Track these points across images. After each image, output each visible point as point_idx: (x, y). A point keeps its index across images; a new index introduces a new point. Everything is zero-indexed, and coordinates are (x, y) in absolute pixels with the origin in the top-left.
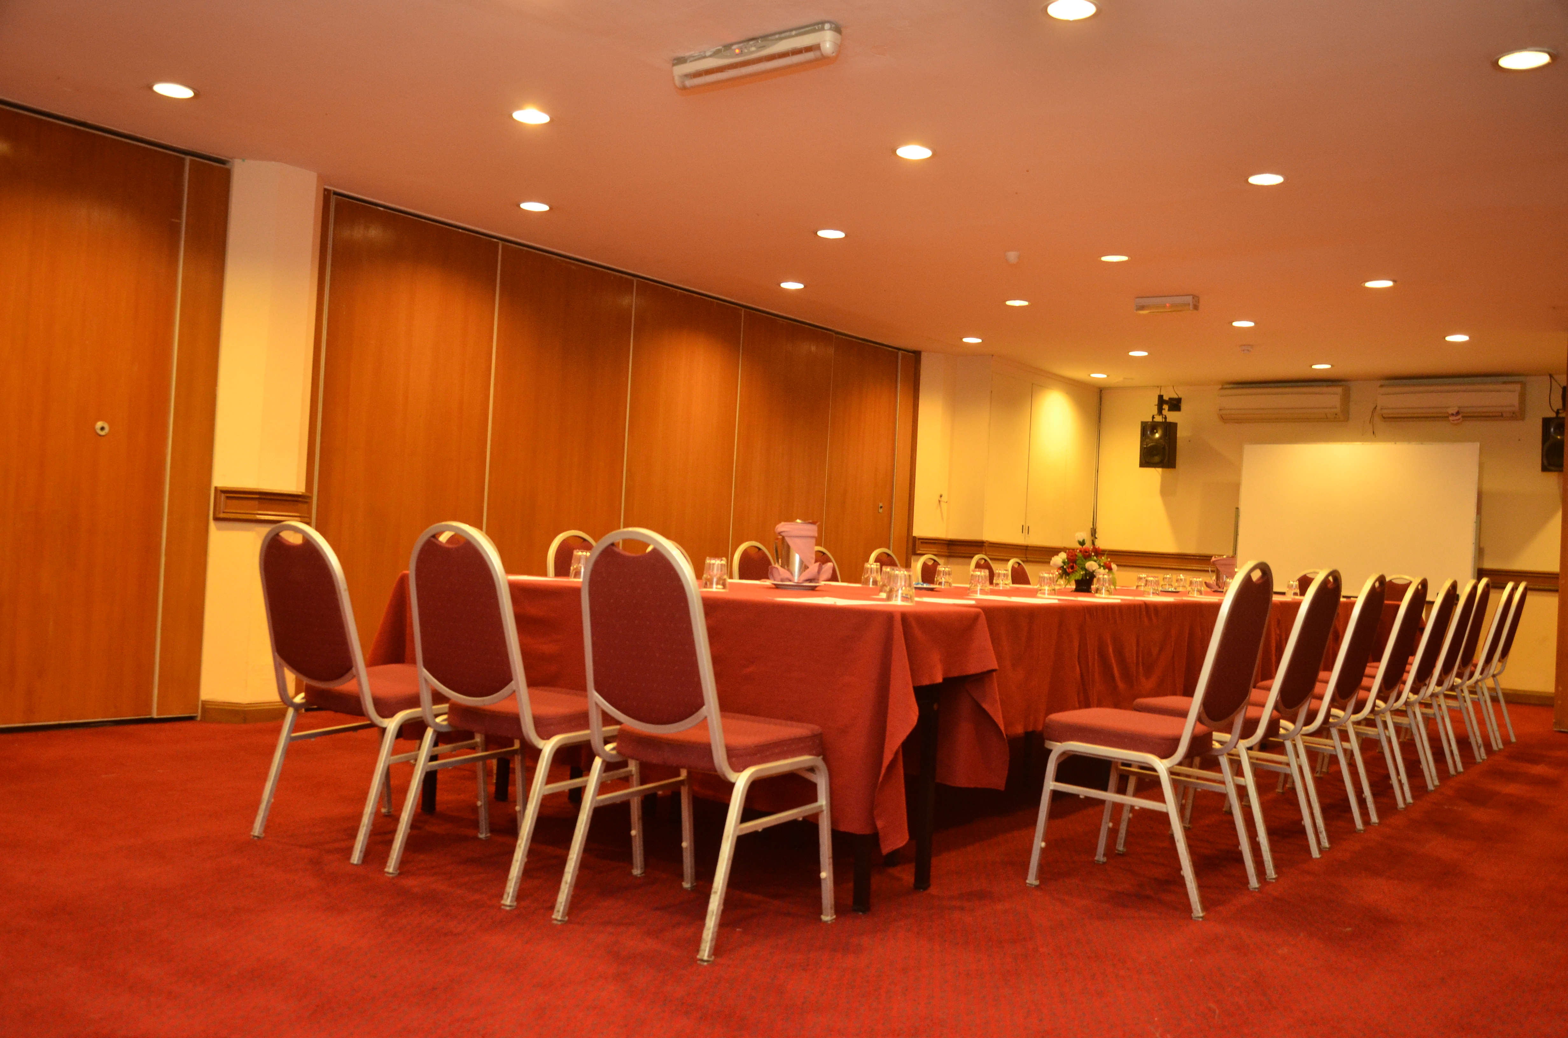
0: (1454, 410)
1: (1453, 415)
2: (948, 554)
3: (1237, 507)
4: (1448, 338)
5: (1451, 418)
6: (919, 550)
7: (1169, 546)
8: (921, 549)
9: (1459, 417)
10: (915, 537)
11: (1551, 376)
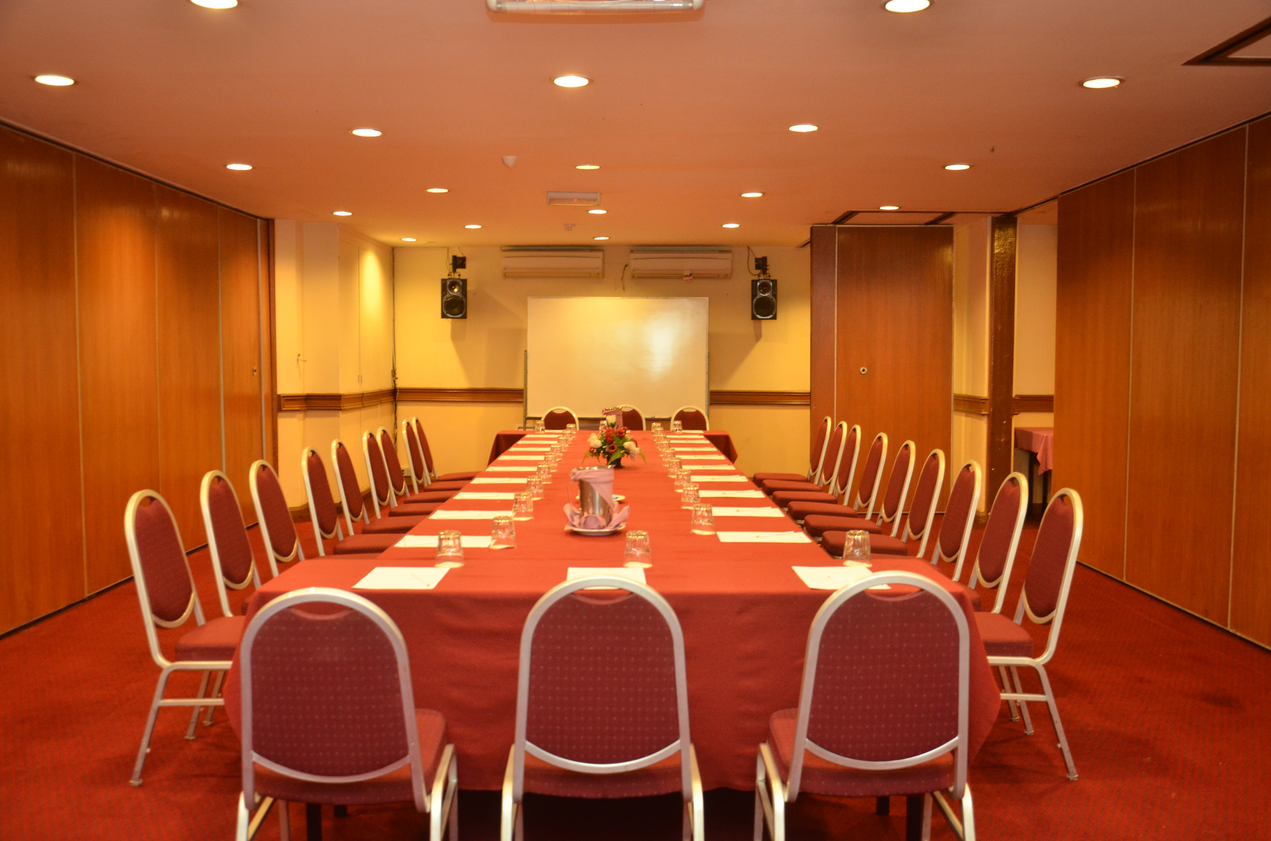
0: (688, 273)
1: (687, 276)
2: (306, 408)
3: (526, 350)
4: (724, 226)
5: (685, 279)
6: (284, 407)
7: (463, 384)
8: (286, 406)
9: (691, 278)
10: (279, 396)
11: (748, 248)
